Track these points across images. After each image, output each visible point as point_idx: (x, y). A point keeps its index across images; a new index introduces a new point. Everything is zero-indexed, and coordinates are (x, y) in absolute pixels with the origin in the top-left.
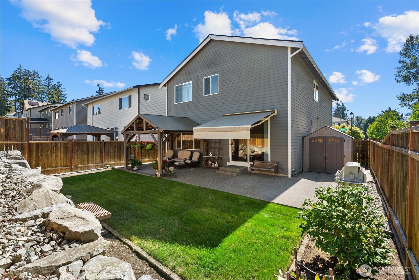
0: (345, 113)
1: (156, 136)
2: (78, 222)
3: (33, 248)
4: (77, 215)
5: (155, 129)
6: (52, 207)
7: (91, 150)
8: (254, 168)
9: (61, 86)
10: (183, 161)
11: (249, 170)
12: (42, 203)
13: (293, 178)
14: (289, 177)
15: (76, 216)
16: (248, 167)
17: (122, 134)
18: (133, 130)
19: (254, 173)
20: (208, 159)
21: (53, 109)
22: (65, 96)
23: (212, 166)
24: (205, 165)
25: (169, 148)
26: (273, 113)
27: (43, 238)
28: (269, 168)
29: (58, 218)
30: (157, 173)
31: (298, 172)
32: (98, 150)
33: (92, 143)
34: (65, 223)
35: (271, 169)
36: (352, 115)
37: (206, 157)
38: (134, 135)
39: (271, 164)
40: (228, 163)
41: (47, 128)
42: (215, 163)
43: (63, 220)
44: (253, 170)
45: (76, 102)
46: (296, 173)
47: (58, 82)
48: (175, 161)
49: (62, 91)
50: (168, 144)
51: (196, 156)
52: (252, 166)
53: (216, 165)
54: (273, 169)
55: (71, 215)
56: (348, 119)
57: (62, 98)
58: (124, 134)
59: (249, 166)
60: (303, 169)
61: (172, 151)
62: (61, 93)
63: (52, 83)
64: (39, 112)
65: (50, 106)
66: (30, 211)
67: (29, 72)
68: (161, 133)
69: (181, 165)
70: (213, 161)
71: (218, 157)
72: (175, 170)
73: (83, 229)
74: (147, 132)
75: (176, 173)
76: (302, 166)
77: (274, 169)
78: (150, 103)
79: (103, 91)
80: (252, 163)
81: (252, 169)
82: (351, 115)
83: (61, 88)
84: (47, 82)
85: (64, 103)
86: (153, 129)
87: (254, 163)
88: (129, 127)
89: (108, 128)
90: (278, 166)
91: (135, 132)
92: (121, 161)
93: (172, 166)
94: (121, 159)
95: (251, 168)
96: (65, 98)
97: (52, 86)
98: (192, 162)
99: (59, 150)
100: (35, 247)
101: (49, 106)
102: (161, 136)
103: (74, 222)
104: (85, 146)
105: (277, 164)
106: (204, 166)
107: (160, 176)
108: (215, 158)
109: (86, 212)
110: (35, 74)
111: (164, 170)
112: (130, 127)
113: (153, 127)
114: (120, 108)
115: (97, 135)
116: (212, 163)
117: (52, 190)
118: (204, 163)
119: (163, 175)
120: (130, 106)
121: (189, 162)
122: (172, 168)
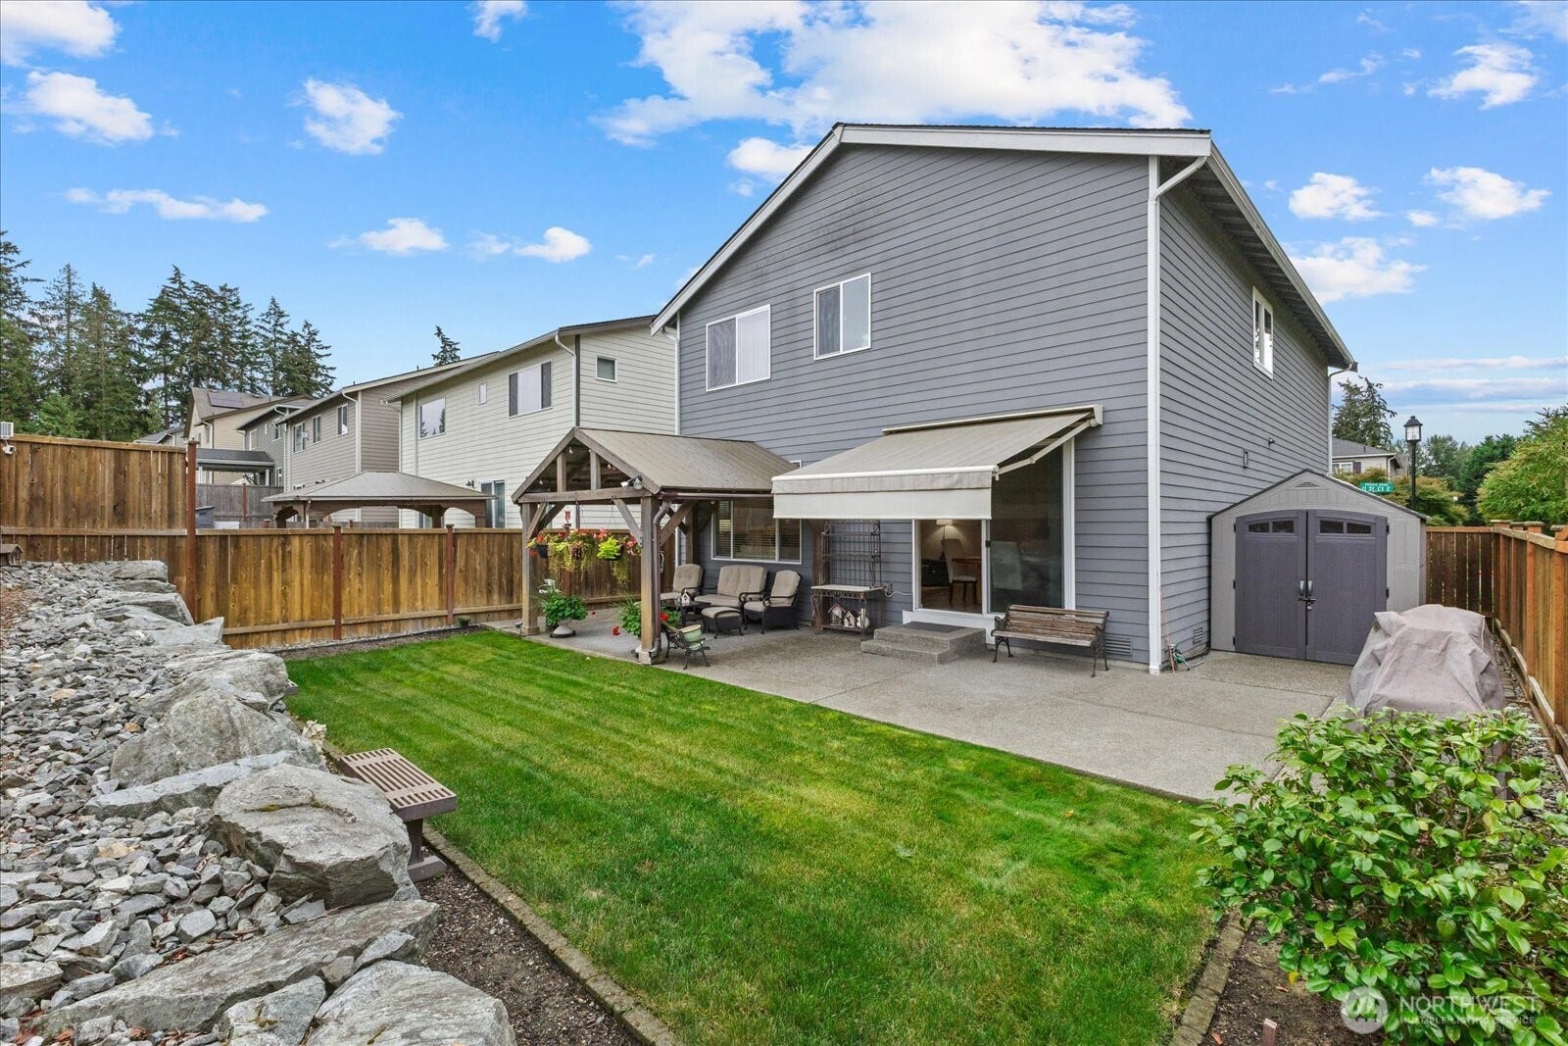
0: (1381, 425)
1: (635, 510)
2: (322, 825)
3: (146, 923)
4: (320, 798)
5: (631, 484)
6: (236, 764)
7: (405, 561)
8: (1010, 635)
9: (317, 338)
10: (736, 603)
11: (991, 640)
12: (203, 749)
13: (1167, 675)
14: (1152, 672)
15: (315, 804)
16: (983, 632)
17: (516, 502)
18: (554, 489)
19: (1010, 656)
20: (828, 600)
21: (287, 415)
22: (331, 373)
23: (846, 625)
24: (818, 621)
25: (684, 557)
26: (1083, 420)
27: (189, 882)
28: (1071, 637)
29: (249, 808)
30: (638, 650)
31: (1188, 655)
32: (432, 560)
33: (411, 536)
34: (273, 830)
35: (1077, 638)
36: (1416, 429)
37: (824, 591)
38: (559, 506)
39: (1078, 618)
40: (905, 614)
41: (267, 484)
42: (856, 615)
43: (266, 817)
44: (1007, 641)
45: (363, 391)
46: (1181, 657)
47: (307, 325)
48: (708, 605)
49: (319, 356)
50: (684, 542)
51: (786, 586)
52: (1001, 625)
53: (862, 621)
54: (1084, 638)
55: (300, 800)
56: (1398, 445)
57: (319, 379)
58: (521, 505)
59: (990, 626)
60: (1209, 644)
61: (698, 567)
62: (318, 361)
63: (287, 329)
64: (241, 428)
65: (279, 409)
66: (156, 780)
67: (210, 293)
68: (654, 497)
69: (724, 619)
70: (851, 602)
71: (867, 589)
72: (704, 636)
73: (338, 855)
74: (602, 494)
75: (708, 648)
76: (1205, 629)
77: (1090, 639)
78: (618, 391)
79: (458, 353)
80: (1002, 616)
81: (999, 640)
82: (1410, 430)
83: (315, 344)
84: (267, 326)
85: (327, 397)
86: (625, 484)
87: (1007, 615)
88: (538, 479)
89: (469, 484)
90: (1107, 631)
91: (562, 494)
92: (511, 602)
93: (694, 621)
94: (512, 595)
95: (997, 634)
96: (329, 380)
97: (284, 338)
98: (769, 609)
99: (296, 561)
100: (156, 917)
101: (274, 407)
102: (655, 510)
103: (306, 825)
104: (386, 545)
105: (1100, 621)
106: (813, 624)
107: (648, 661)
108: (857, 594)
109: (357, 788)
110: (226, 298)
111: (663, 636)
112: (543, 479)
113: (626, 478)
114: (513, 410)
115: (433, 509)
116: (844, 614)
117: (245, 704)
118: (813, 612)
119: (660, 657)
120: (546, 401)
121: (757, 606)
122: (692, 632)
